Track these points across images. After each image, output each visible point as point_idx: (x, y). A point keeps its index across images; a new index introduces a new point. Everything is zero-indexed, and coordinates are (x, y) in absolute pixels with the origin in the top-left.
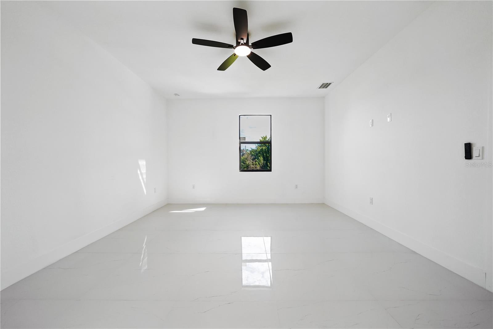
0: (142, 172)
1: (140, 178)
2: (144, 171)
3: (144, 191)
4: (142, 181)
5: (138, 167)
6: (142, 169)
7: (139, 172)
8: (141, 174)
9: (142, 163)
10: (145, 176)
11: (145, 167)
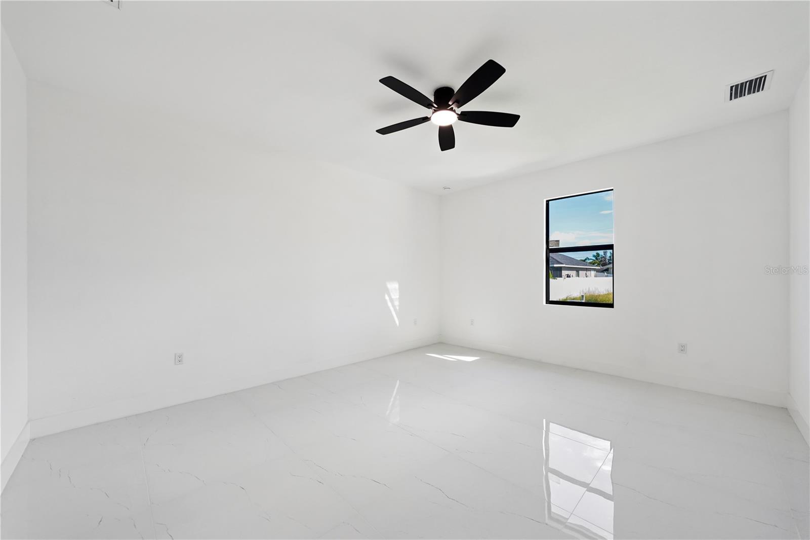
0: (393, 297)
1: (390, 304)
2: (395, 296)
3: (395, 322)
4: (392, 308)
5: (387, 291)
6: (391, 294)
7: (387, 298)
8: (392, 300)
9: (393, 286)
10: (397, 303)
11: (398, 291)
